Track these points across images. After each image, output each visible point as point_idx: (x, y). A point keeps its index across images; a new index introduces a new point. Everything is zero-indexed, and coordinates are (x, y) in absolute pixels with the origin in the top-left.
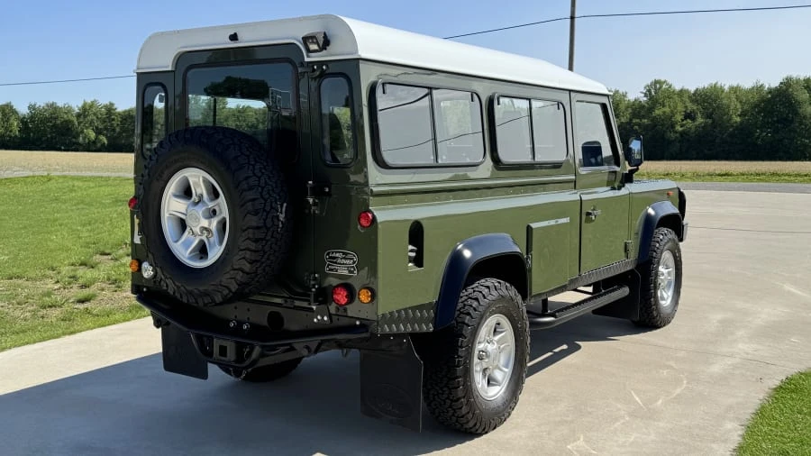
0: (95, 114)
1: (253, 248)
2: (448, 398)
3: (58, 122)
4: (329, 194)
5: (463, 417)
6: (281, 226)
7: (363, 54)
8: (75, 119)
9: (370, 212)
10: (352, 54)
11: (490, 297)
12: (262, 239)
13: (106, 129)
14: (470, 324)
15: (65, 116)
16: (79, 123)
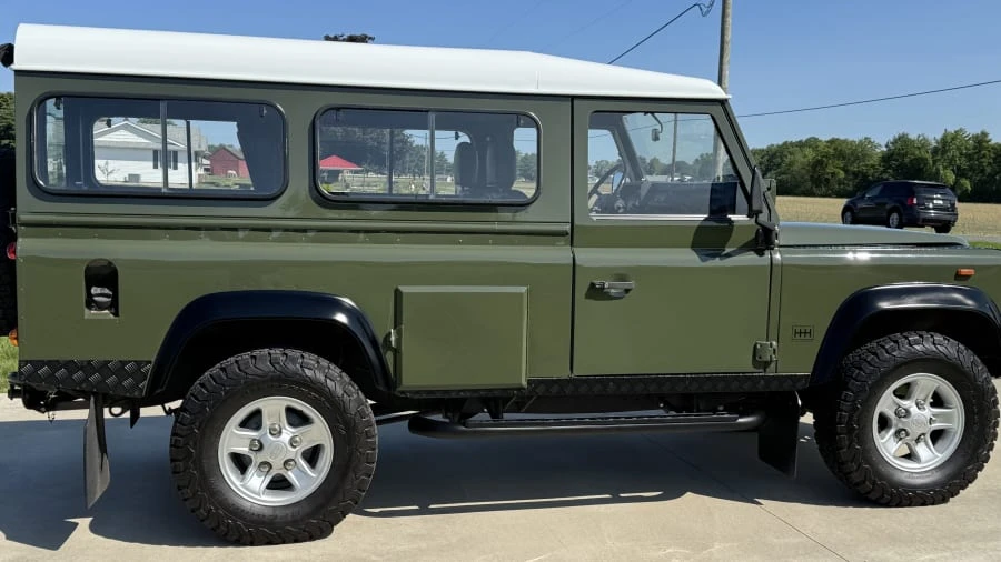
0: (958, 148)
3: (907, 160)
8: (929, 156)
13: (971, 168)
15: (917, 153)
16: (935, 162)
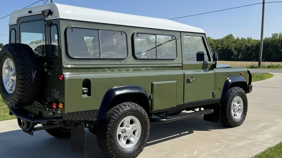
1: (21, 87)
2: (104, 146)
4: (53, 68)
5: (110, 154)
6: (33, 79)
7: (61, 17)
9: (63, 74)
10: (57, 17)
11: (125, 109)
12: (25, 84)
14: (113, 118)
